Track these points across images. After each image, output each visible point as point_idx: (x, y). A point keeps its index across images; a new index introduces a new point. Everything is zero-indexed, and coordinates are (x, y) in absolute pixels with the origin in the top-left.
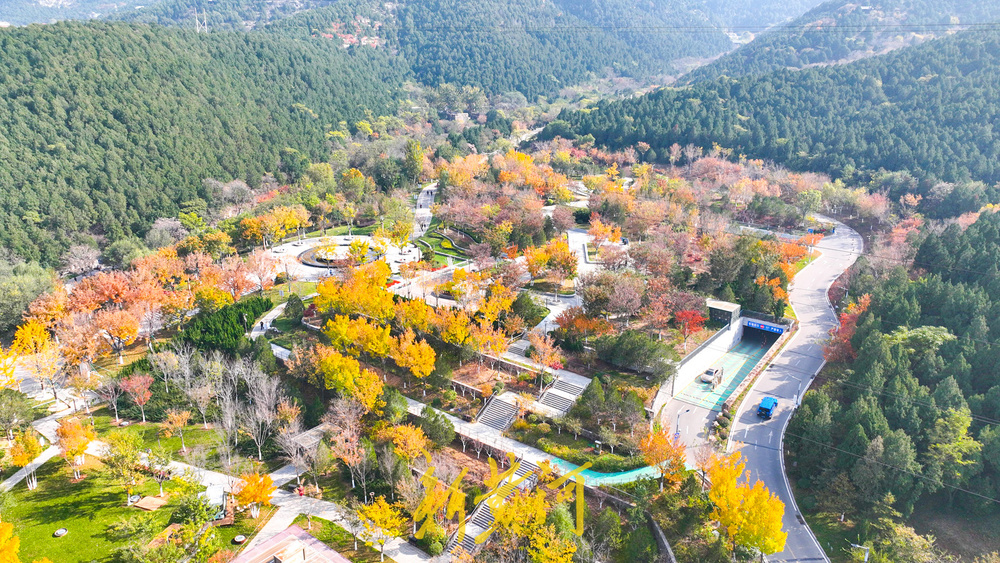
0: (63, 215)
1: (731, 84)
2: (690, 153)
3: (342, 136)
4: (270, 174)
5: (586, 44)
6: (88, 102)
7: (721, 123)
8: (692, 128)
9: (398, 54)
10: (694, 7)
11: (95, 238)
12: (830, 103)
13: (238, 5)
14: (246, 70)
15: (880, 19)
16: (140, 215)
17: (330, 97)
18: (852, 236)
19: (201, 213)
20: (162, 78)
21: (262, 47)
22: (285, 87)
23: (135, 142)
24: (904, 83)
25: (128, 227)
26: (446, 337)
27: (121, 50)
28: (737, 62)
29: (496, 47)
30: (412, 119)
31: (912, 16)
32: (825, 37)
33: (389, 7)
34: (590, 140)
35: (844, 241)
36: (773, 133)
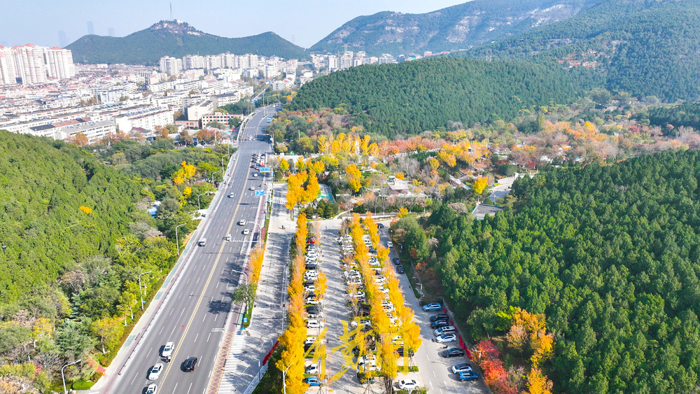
3: (528, 111)
9: (603, 72)
33: (615, 43)
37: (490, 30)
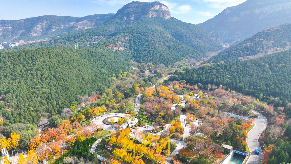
0: (39, 108)
1: (224, 65)
2: (214, 87)
3: (114, 78)
4: (95, 92)
5: (182, 49)
6: (47, 73)
7: (222, 78)
8: (214, 79)
9: (129, 52)
10: (212, 37)
11: (47, 114)
12: (254, 72)
13: (85, 37)
14: (88, 60)
15: (266, 43)
16: (59, 107)
17: (111, 66)
18: (264, 118)
19: (76, 106)
20: (66, 64)
21: (92, 53)
22: (99, 64)
23: (59, 84)
24: (276, 66)
25: (56, 111)
26: (148, 158)
27: (55, 56)
28: (225, 55)
29: (156, 50)
30: (133, 73)
31: (275, 42)
32: (250, 48)
33: (127, 38)
34: (184, 82)
35: (262, 120)
36: (237, 82)
37: (54, 31)
